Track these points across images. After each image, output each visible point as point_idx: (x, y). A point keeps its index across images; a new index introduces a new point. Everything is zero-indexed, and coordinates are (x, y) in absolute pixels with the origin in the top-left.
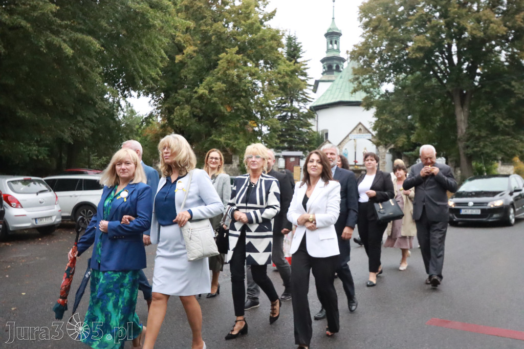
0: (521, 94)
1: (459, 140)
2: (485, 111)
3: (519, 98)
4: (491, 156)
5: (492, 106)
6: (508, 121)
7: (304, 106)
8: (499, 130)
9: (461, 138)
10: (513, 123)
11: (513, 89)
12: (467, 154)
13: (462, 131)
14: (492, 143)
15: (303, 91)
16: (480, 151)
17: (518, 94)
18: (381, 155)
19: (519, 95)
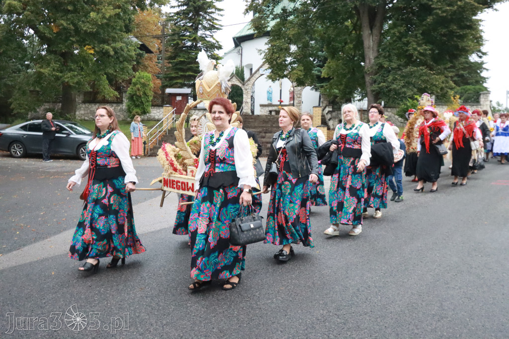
0: (439, 9)
1: (366, 73)
2: (398, 34)
3: (437, 14)
4: (400, 94)
5: (405, 28)
6: (424, 47)
7: (211, 35)
8: (413, 59)
9: (368, 71)
10: (430, 50)
11: (431, 3)
12: (374, 91)
13: (370, 61)
14: (403, 76)
15: (212, 17)
16: (387, 87)
17: (436, 9)
18: (297, 93)
19: (438, 11)
